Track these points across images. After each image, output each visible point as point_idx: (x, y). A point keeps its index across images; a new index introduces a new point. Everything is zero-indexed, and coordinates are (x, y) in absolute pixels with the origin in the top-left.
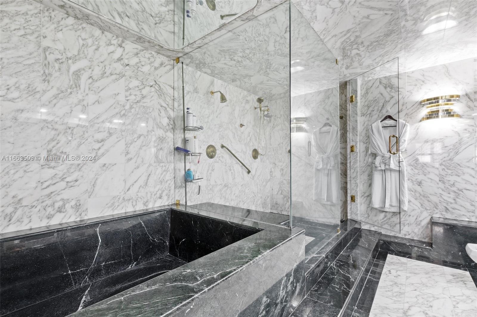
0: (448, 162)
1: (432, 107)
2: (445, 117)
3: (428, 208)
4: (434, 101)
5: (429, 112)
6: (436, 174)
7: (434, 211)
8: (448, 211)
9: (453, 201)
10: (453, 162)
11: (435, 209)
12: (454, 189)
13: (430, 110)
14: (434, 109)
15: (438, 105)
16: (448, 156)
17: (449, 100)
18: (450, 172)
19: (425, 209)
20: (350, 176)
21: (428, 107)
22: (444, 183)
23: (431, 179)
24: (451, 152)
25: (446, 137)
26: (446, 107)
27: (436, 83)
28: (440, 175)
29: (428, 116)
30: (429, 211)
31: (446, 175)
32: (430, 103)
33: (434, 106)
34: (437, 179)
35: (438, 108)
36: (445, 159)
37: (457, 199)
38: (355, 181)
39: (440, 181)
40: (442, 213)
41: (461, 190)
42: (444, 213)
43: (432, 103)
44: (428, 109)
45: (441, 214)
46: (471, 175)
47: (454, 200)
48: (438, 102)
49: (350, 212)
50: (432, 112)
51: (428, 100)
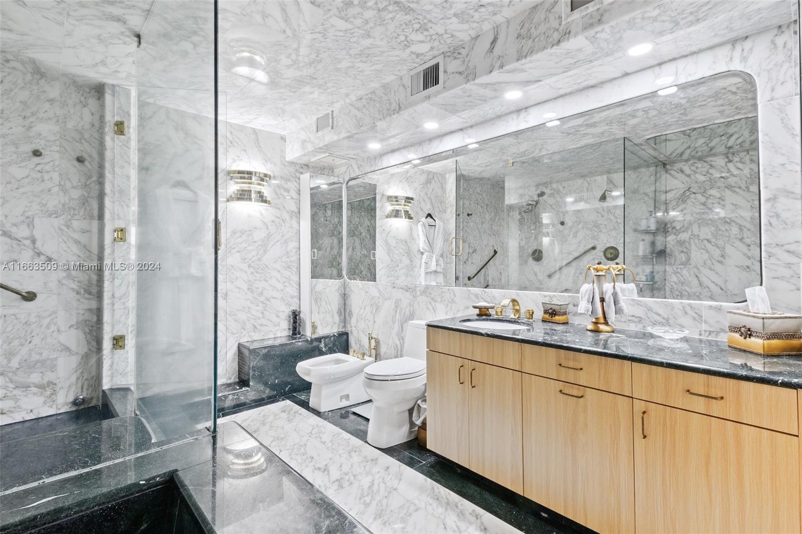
0: (257, 263)
1: (243, 183)
2: (258, 201)
3: (235, 332)
4: (246, 176)
5: (238, 190)
6: (245, 281)
7: (242, 333)
8: (256, 330)
9: (261, 316)
10: (261, 263)
11: (242, 330)
12: (262, 299)
13: (240, 187)
14: (245, 187)
15: (250, 183)
16: (257, 255)
17: (262, 180)
18: (258, 276)
19: (232, 333)
20: (110, 294)
21: (237, 183)
22: (252, 292)
23: (239, 288)
24: (260, 249)
25: (256, 228)
26: (258, 188)
27: (245, 151)
28: (249, 281)
29: (239, 196)
30: (236, 335)
31: (255, 280)
32: (241, 178)
33: (246, 183)
34: (245, 287)
35: (250, 187)
36: (254, 259)
37: (264, 312)
38: (124, 303)
39: (248, 289)
40: (250, 334)
41: (268, 300)
42: (252, 334)
43: (244, 178)
44: (239, 185)
45: (250, 336)
46: (277, 279)
47: (262, 313)
48: (251, 179)
49: (109, 373)
50: (242, 190)
51: (239, 172)
